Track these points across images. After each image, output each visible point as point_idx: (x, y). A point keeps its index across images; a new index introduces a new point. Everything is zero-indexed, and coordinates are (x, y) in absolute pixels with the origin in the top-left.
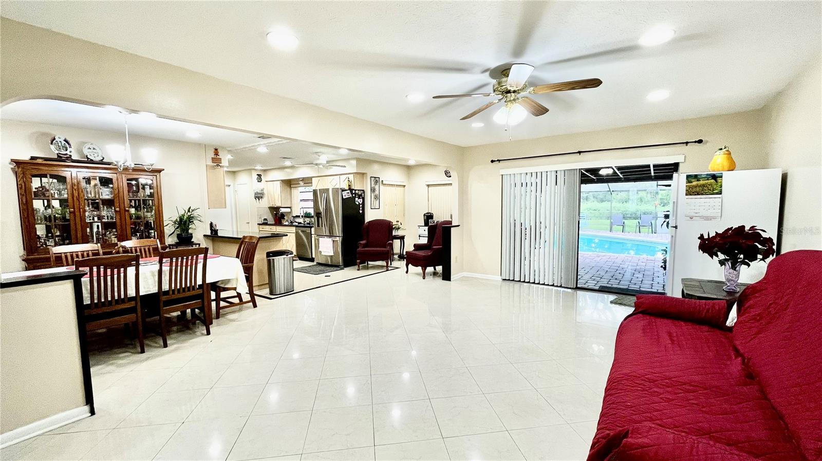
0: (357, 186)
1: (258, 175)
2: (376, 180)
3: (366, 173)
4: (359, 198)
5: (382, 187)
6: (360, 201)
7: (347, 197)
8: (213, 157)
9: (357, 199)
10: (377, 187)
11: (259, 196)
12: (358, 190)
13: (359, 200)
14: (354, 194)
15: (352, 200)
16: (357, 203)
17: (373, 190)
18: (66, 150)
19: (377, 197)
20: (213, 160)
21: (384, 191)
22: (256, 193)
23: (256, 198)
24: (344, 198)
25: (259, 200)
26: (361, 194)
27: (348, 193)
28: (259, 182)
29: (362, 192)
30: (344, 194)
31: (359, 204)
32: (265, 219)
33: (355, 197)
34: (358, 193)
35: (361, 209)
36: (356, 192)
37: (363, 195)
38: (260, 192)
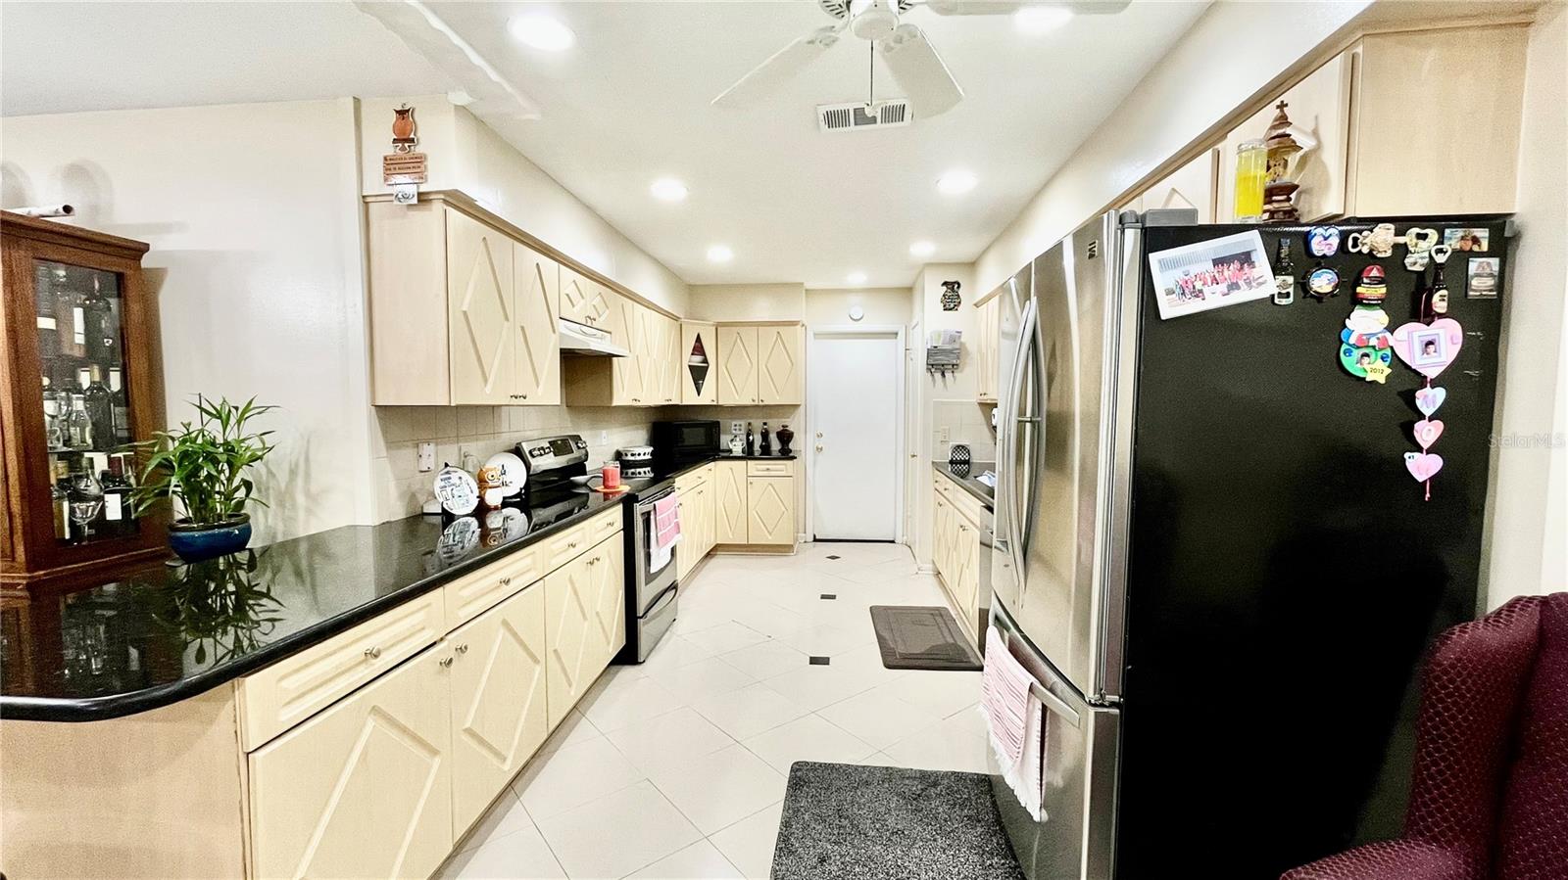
1: (945, 284)
4: (1403, 311)
7: (1215, 299)
9: (1366, 322)
11: (943, 362)
12: (1402, 224)
13: (1409, 340)
14: (1323, 264)
15: (1293, 336)
22: (932, 352)
23: (933, 370)
24: (1169, 308)
25: (943, 375)
26: (1462, 257)
27: (1246, 258)
28: (951, 309)
29: (1483, 234)
30: (1177, 275)
31: (1407, 380)
32: (958, 446)
33: (1349, 299)
34: (1401, 250)
35: (1427, 432)
36: (1382, 240)
37: (1481, 276)
38: (948, 347)
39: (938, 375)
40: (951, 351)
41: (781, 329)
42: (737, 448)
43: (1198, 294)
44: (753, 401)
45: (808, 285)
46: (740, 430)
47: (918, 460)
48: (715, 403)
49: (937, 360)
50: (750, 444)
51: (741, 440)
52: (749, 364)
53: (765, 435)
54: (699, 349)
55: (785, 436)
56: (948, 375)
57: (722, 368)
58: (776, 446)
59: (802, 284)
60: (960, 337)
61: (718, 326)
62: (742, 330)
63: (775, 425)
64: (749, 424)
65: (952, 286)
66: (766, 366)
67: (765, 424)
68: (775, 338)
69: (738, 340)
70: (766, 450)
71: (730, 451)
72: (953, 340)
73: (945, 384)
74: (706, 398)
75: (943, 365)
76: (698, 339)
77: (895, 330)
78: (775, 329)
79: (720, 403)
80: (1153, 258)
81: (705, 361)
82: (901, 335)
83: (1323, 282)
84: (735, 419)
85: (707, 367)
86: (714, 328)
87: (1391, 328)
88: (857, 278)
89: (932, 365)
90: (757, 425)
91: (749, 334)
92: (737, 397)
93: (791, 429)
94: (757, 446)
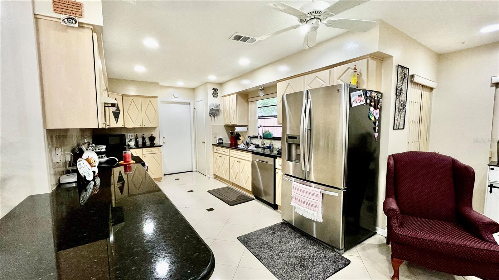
1: (213, 89)
2: (405, 73)
3: (392, 57)
4: (375, 107)
5: (409, 87)
6: (377, 114)
7: (359, 104)
10: (404, 87)
12: (375, 92)
14: (368, 98)
16: (373, 118)
17: (398, 93)
20: (55, 6)
22: (211, 110)
23: (211, 116)
25: (214, 117)
28: (215, 97)
32: (220, 139)
35: (377, 129)
38: (216, 108)
40: (216, 110)
41: (151, 99)
42: (132, 144)
44: (141, 126)
45: (161, 84)
46: (132, 137)
47: (205, 143)
48: (123, 127)
49: (213, 112)
50: (137, 142)
51: (133, 141)
52: (138, 112)
53: (144, 139)
55: (152, 139)
56: (216, 117)
57: (126, 113)
58: (148, 142)
59: (159, 83)
60: (219, 106)
61: (123, 96)
62: (134, 99)
63: (147, 135)
64: (137, 135)
65: (215, 90)
66: (145, 113)
67: (144, 134)
68: (148, 102)
69: (133, 102)
70: (144, 145)
71: (129, 145)
72: (217, 106)
73: (215, 120)
74: (120, 125)
75: (214, 114)
77: (188, 101)
78: (148, 99)
79: (125, 127)
81: (118, 109)
82: (191, 104)
83: (368, 102)
84: (131, 133)
85: (119, 113)
86: (121, 96)
87: (374, 111)
88: (180, 84)
89: (211, 114)
90: (140, 135)
91: (137, 100)
92: (133, 125)
93: (154, 136)
94: (140, 143)
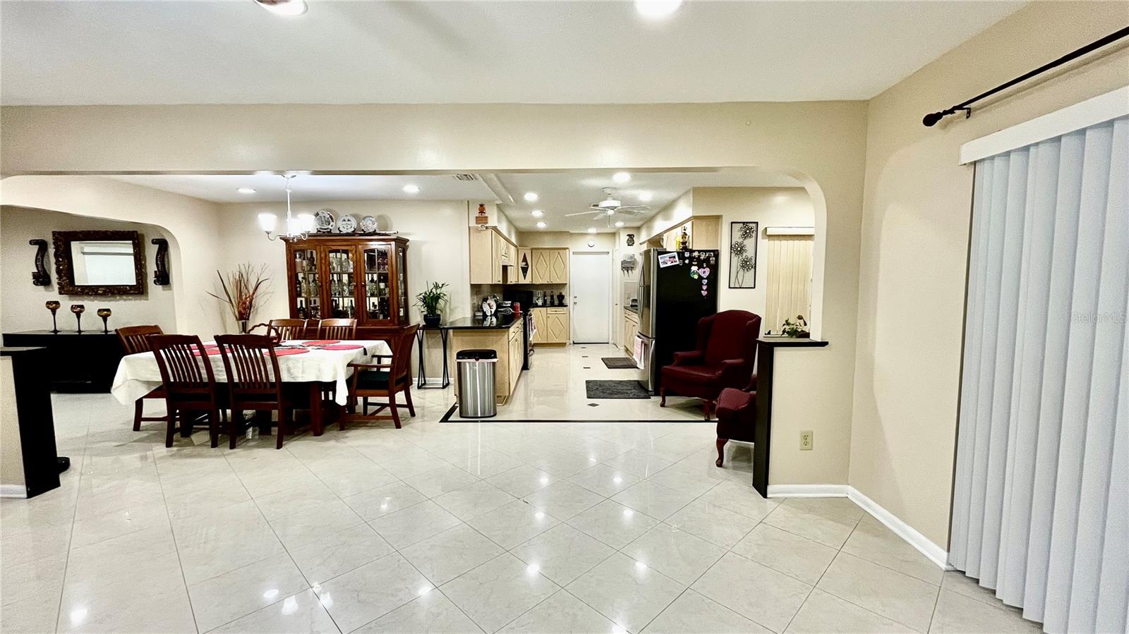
0: (699, 243)
1: (628, 235)
2: (749, 229)
3: (722, 216)
4: (700, 266)
5: (763, 243)
6: (705, 272)
7: (669, 264)
8: (478, 216)
9: (694, 268)
10: (749, 243)
11: (628, 266)
12: (699, 251)
13: (701, 271)
14: (687, 258)
15: (682, 270)
16: (696, 277)
17: (737, 250)
18: (329, 224)
19: (749, 265)
20: (477, 220)
21: (766, 252)
22: (623, 263)
23: (624, 269)
24: (662, 266)
25: (628, 272)
26: (709, 257)
27: (674, 257)
28: (630, 245)
29: (712, 253)
30: (663, 260)
31: (701, 278)
32: (634, 299)
33: (691, 265)
34: (699, 256)
35: (705, 288)
36: (696, 254)
37: (712, 260)
38: (629, 260)
39: (626, 272)
40: (630, 262)
41: (560, 251)
42: (540, 302)
43: (667, 263)
44: (547, 281)
45: (571, 232)
46: (541, 294)
47: (618, 306)
48: (531, 283)
49: (625, 265)
50: (545, 301)
51: (541, 299)
52: (546, 266)
53: (552, 297)
54: (525, 260)
55: (561, 297)
56: (630, 271)
57: (534, 267)
58: (556, 302)
59: (569, 231)
60: (634, 256)
61: (532, 249)
62: (543, 252)
63: (556, 293)
64: (545, 292)
65: (631, 236)
66: (554, 267)
67: (552, 292)
68: (557, 255)
69: (541, 255)
70: (552, 305)
71: (537, 304)
72: (631, 258)
73: (629, 276)
74: (528, 281)
75: (627, 268)
76: (525, 256)
77: (608, 251)
78: (557, 251)
79: (533, 283)
80: (659, 257)
81: (527, 264)
82: (611, 254)
83: (687, 261)
84: (539, 290)
85: (527, 268)
86: (531, 251)
87: (698, 269)
88: (592, 230)
89: (624, 267)
90: (548, 292)
91: (546, 253)
92: (542, 281)
93: (563, 294)
94: (548, 302)
